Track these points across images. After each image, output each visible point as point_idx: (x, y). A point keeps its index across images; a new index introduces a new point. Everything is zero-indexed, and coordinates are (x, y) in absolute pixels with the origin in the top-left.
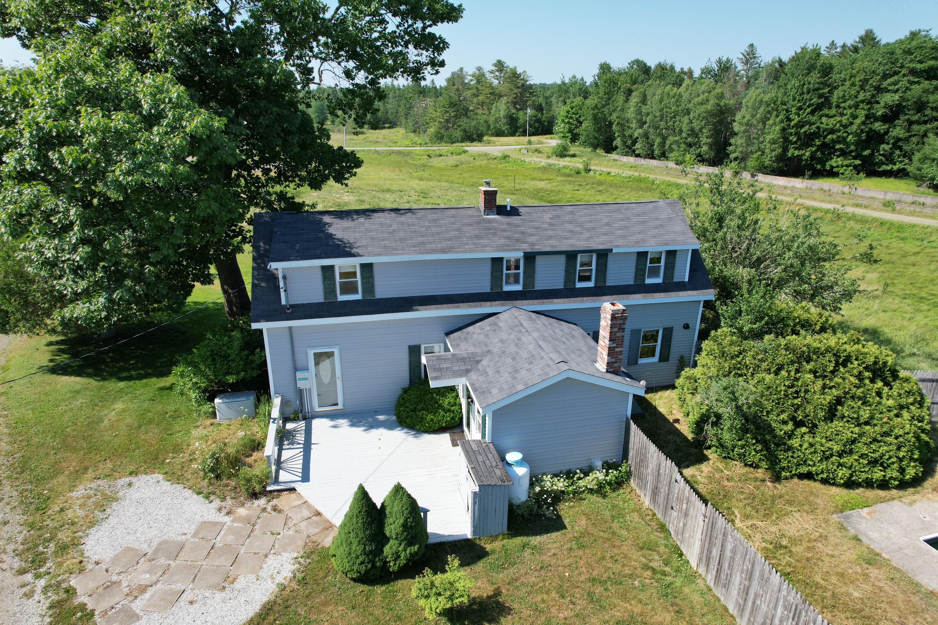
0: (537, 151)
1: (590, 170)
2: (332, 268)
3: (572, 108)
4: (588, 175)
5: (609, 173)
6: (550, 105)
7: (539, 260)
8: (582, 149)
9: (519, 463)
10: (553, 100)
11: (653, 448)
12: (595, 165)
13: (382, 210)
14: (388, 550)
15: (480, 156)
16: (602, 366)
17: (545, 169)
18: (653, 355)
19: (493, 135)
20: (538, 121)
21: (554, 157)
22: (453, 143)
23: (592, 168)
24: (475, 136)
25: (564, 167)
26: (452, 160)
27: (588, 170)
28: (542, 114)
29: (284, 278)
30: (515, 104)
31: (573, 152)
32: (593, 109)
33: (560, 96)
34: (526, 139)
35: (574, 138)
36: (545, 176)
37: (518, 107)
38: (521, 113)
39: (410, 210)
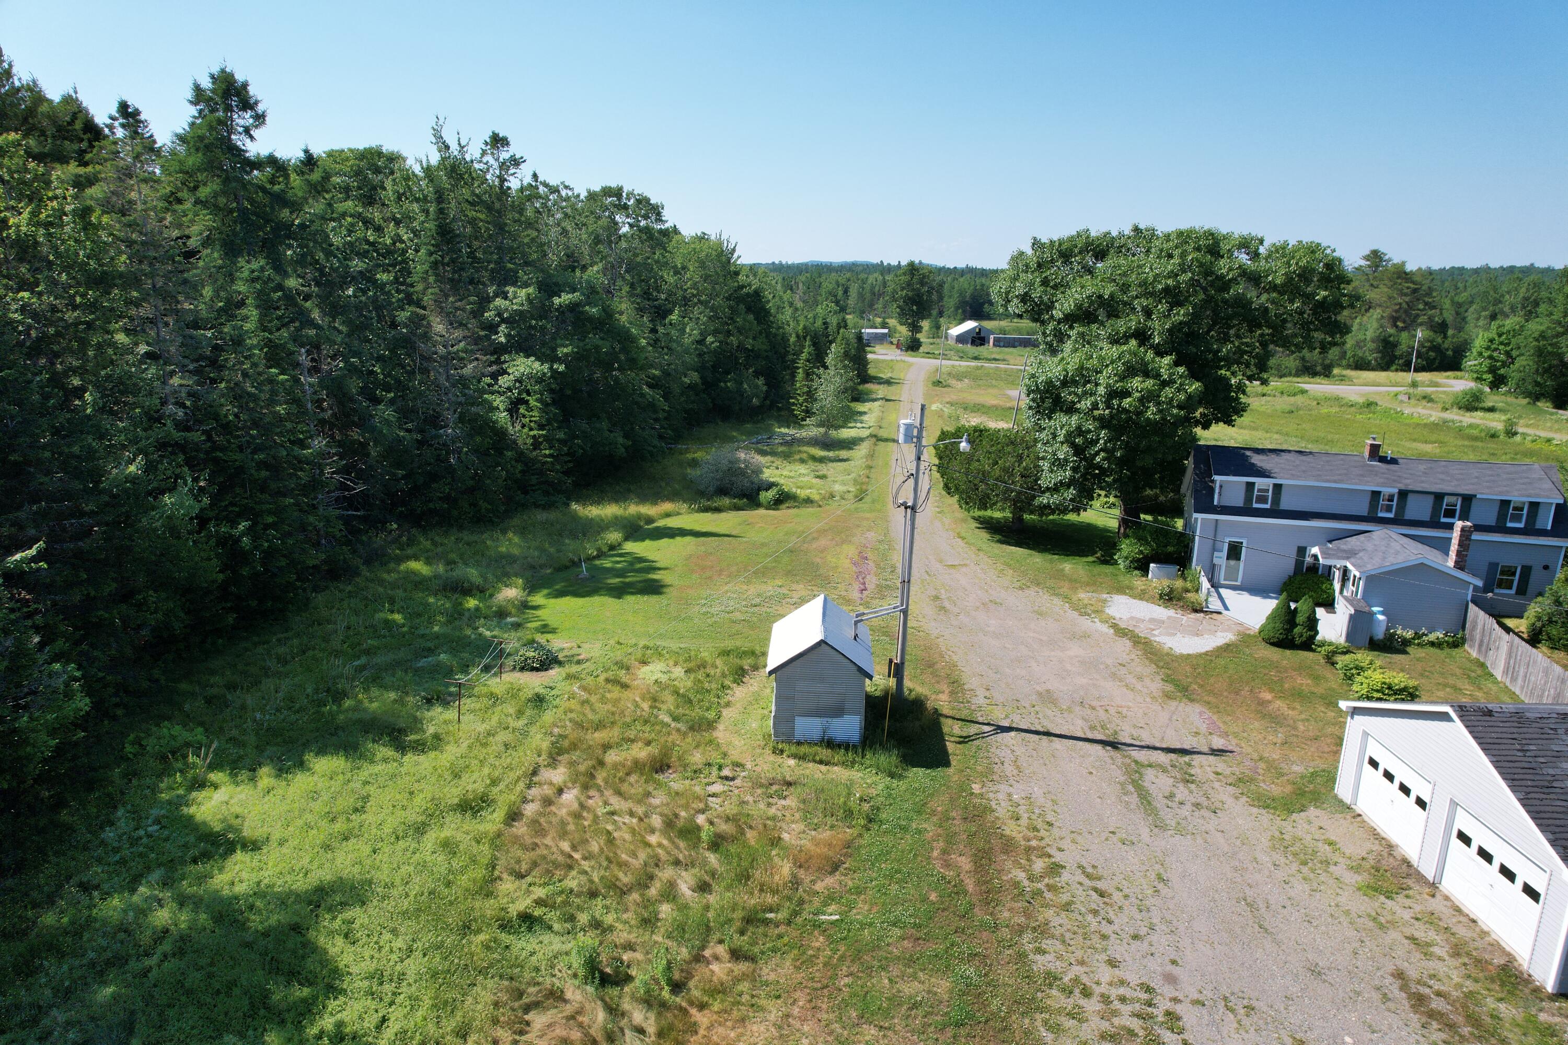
0: (1427, 398)
1: (1516, 434)
2: (1253, 484)
3: (1500, 335)
4: (1512, 440)
5: (1549, 441)
6: (1461, 320)
7: (1411, 497)
8: (1511, 399)
9: (1380, 613)
10: (1471, 315)
11: (1481, 614)
12: (1527, 426)
13: (1289, 451)
14: (1297, 630)
15: (1327, 399)
16: (1451, 563)
17: (1435, 427)
18: (1511, 588)
19: (1349, 367)
20: (1436, 348)
21: (1455, 410)
22: (1281, 377)
23: (1520, 430)
24: (1319, 368)
25: (1471, 426)
26: (1284, 403)
27: (1511, 433)
28: (1445, 337)
29: (1221, 486)
30: (1394, 320)
31: (1490, 404)
32: (1537, 340)
33: (1484, 309)
34: (1409, 377)
35: (1498, 382)
36: (1434, 437)
37: (1400, 324)
38: (1404, 335)
39: (1311, 453)
